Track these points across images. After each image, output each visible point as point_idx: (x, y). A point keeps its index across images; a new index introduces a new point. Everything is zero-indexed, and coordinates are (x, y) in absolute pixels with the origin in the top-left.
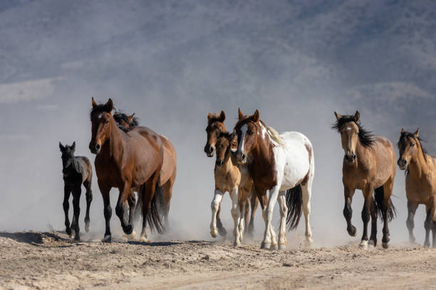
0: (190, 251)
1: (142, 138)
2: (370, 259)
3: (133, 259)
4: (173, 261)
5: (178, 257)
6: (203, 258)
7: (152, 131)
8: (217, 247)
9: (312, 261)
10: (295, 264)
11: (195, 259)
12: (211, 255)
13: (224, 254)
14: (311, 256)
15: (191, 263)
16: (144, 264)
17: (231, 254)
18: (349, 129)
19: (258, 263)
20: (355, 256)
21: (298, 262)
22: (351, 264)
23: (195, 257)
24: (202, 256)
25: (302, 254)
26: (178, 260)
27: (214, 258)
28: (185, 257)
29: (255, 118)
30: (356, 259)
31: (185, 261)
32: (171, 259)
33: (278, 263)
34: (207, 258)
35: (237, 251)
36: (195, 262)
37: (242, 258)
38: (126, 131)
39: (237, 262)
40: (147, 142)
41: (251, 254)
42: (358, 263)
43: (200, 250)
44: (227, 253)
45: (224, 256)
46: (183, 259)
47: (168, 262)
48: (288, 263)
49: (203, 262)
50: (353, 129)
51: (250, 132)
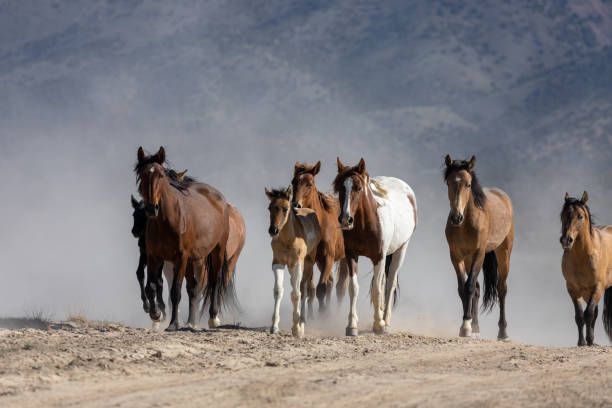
0: (135, 346)
1: (202, 197)
2: (387, 356)
3: (55, 357)
4: (112, 360)
5: (118, 354)
6: (154, 355)
7: (213, 189)
8: (173, 340)
9: (307, 359)
10: (282, 362)
11: (143, 356)
12: (164, 350)
13: (182, 349)
14: (305, 352)
15: (136, 362)
16: (71, 364)
17: (192, 350)
18: (458, 179)
19: (231, 362)
20: (367, 351)
21: (286, 360)
22: (361, 363)
23: (142, 353)
24: (152, 352)
25: (292, 349)
26: (119, 359)
27: (170, 356)
28: (128, 354)
29: (360, 169)
30: (368, 355)
31: (128, 360)
32: (108, 357)
33: (259, 363)
34: (158, 355)
35: (200, 345)
36: (142, 362)
37: (208, 354)
38: (180, 189)
39: (201, 360)
40: (208, 203)
41: (221, 350)
42: (370, 361)
43: (148, 345)
44: (188, 349)
45: (183, 352)
46: (125, 357)
47: (103, 361)
48: (273, 361)
49: (154, 361)
50: (464, 181)
51: (356, 188)
